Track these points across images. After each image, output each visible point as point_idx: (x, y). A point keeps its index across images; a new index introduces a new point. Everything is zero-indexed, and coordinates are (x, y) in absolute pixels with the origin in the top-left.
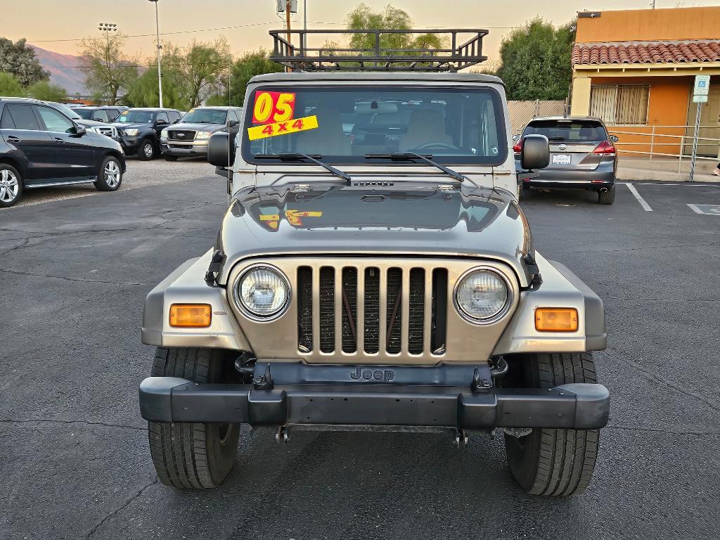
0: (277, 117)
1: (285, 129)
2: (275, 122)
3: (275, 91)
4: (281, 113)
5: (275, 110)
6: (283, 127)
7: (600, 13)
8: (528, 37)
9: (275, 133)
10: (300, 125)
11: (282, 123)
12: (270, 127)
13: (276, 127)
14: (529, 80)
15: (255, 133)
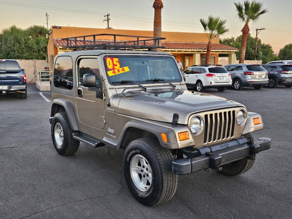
0: (115, 67)
1: (119, 72)
2: (115, 69)
3: (112, 57)
4: (116, 65)
5: (114, 65)
6: (118, 71)
7: (61, 27)
8: (11, 33)
9: (117, 73)
10: (124, 70)
11: (118, 69)
12: (114, 71)
13: (116, 71)
14: (15, 51)
15: (110, 73)
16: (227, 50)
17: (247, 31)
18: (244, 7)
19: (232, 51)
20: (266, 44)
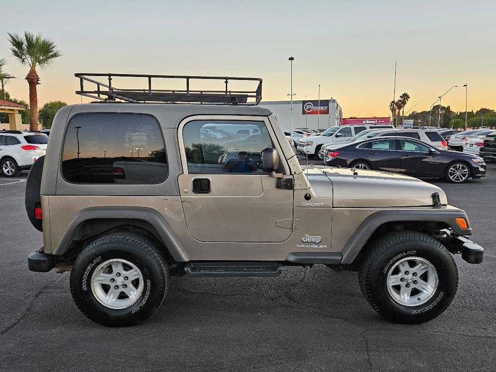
16: (7, 108)
17: (36, 80)
18: (25, 43)
19: (15, 108)
20: (19, 101)
